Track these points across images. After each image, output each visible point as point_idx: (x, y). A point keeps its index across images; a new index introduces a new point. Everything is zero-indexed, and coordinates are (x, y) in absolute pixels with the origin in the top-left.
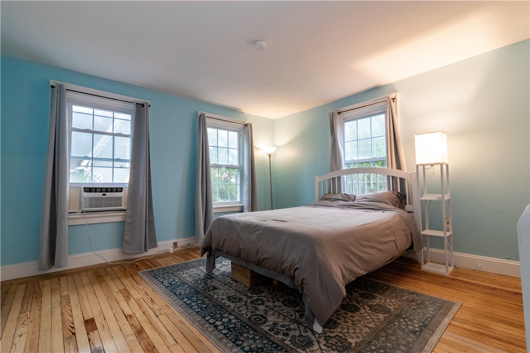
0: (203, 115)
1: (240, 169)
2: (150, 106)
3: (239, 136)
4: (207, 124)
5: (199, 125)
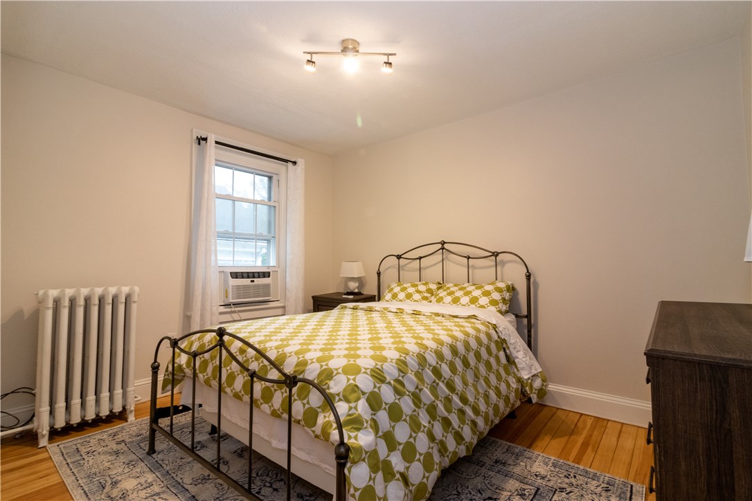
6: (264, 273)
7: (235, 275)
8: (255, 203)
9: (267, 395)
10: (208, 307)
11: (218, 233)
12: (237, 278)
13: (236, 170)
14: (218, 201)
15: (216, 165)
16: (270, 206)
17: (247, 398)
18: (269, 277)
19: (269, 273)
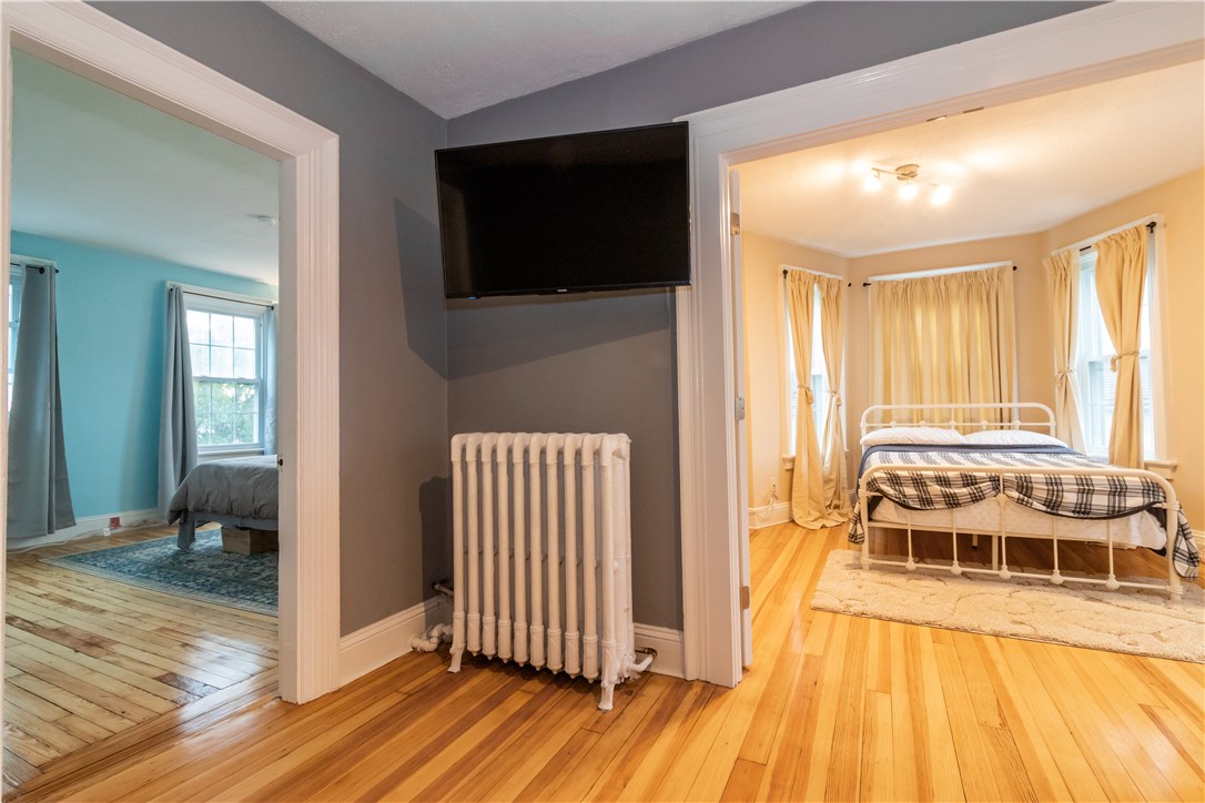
0: (178, 289)
1: (261, 386)
2: (57, 271)
3: (258, 326)
4: (185, 304)
5: (168, 305)
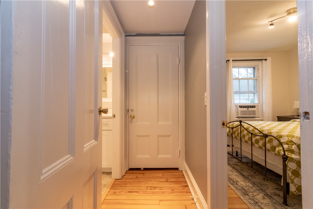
6: (253, 106)
7: (241, 107)
8: (248, 79)
9: (257, 141)
10: (232, 117)
11: (234, 92)
12: (241, 108)
13: (240, 68)
14: (234, 80)
15: (233, 68)
16: (254, 80)
17: (250, 142)
18: (255, 107)
19: (255, 106)
